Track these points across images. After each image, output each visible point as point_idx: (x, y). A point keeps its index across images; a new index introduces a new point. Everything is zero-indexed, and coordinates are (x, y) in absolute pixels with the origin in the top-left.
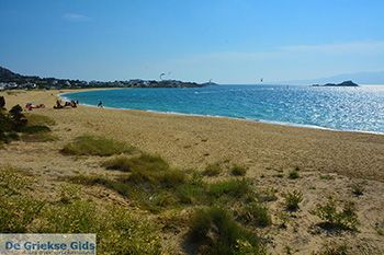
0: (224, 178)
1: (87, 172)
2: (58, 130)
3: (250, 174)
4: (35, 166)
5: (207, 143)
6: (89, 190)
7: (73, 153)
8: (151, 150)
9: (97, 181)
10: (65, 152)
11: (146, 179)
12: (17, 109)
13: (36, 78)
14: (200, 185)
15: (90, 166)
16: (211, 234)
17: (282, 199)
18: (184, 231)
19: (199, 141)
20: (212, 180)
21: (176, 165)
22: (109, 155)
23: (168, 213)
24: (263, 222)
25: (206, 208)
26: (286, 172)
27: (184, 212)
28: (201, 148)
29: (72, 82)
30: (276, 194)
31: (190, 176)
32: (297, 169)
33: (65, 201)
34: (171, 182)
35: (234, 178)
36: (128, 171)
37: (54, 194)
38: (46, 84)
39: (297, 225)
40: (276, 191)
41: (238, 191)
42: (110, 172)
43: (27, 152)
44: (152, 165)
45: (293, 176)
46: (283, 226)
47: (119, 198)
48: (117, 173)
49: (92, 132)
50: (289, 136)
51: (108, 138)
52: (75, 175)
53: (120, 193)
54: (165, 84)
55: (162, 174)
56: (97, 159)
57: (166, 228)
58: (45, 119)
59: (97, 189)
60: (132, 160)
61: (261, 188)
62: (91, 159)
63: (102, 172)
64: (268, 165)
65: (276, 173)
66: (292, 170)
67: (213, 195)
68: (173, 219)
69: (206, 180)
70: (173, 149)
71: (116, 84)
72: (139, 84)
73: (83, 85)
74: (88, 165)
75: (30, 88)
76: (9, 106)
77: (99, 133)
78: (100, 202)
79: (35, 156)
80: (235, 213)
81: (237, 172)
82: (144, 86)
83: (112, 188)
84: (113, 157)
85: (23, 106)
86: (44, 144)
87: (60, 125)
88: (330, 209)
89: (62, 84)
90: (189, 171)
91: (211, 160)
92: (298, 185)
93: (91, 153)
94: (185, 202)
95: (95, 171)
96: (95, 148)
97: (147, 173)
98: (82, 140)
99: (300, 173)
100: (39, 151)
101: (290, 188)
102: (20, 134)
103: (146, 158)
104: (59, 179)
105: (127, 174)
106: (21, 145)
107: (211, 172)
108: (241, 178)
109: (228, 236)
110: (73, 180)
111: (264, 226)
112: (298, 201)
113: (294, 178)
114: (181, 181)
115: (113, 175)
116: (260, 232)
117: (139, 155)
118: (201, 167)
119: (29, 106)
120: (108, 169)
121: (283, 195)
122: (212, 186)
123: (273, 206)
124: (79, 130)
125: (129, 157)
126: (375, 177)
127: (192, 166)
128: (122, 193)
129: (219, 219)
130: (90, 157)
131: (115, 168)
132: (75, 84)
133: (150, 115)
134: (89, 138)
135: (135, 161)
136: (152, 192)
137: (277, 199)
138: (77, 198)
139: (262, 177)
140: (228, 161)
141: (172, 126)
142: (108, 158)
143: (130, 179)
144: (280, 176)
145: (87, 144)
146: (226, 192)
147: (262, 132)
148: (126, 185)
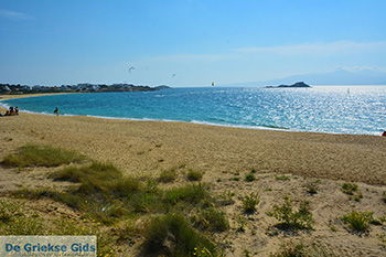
0: (180, 184)
1: (32, 185)
3: (206, 179)
5: (162, 148)
6: (34, 204)
7: (14, 165)
8: (103, 157)
9: (43, 195)
10: (5, 164)
11: (97, 189)
14: (155, 192)
15: (36, 178)
16: (167, 243)
17: (239, 203)
18: (139, 242)
19: (153, 147)
20: (168, 187)
21: (129, 172)
22: (57, 166)
23: (122, 224)
24: (221, 227)
25: (161, 216)
26: (242, 175)
27: (139, 221)
28: (155, 154)
29: (12, 87)
30: (233, 198)
31: (145, 184)
32: (253, 171)
34: (125, 191)
35: (190, 183)
36: (77, 181)
39: (255, 228)
40: (233, 195)
41: (195, 197)
42: (58, 184)
44: (103, 174)
45: (250, 179)
46: (241, 230)
47: (69, 211)
48: (66, 184)
49: (37, 141)
50: (244, 139)
51: (54, 147)
52: (17, 189)
53: (69, 205)
54: (116, 88)
55: (114, 182)
56: (44, 170)
57: (121, 240)
59: (43, 203)
60: (81, 170)
61: (217, 192)
62: (35, 171)
63: (49, 184)
64: (224, 169)
65: (232, 176)
66: (248, 172)
67: (169, 202)
68: (128, 230)
69: (162, 187)
70: (126, 156)
71: (62, 89)
72: (88, 88)
73: (25, 90)
74: (33, 177)
77: (45, 142)
78: (46, 217)
80: (193, 219)
81: (193, 177)
82: (93, 91)
83: (60, 200)
84: (61, 168)
88: (286, 210)
90: (143, 179)
91: (166, 166)
92: (255, 188)
93: (36, 164)
94: (139, 211)
95: (41, 183)
96: (40, 159)
97: (99, 183)
98: (27, 150)
99: (256, 176)
101: (246, 191)
103: (96, 167)
105: (77, 184)
107: (166, 179)
108: (197, 183)
109: (186, 244)
110: (15, 195)
111: (222, 231)
112: (255, 203)
113: (251, 181)
114: (135, 190)
115: (62, 186)
116: (219, 237)
117: (89, 164)
118: (156, 174)
120: (55, 180)
121: (239, 198)
122: (168, 192)
123: (230, 210)
124: (21, 140)
125: (79, 166)
126: (327, 175)
127: (146, 173)
128: (72, 206)
129: (175, 226)
130: (36, 168)
131: (63, 178)
132: (16, 89)
134: (33, 148)
135: (85, 171)
136: (105, 203)
137: (233, 203)
138: (20, 215)
139: (219, 181)
140: (183, 166)
141: (124, 132)
142: (56, 169)
143: (80, 190)
144: (237, 180)
145: (31, 154)
146: (182, 198)
147: (217, 135)
148: (75, 197)
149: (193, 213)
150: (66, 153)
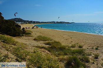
0: (76, 48)
2: (33, 34)
3: (84, 48)
4: (28, 43)
5: (72, 39)
6: (41, 50)
7: (37, 40)
8: (57, 40)
9: (43, 48)
10: (35, 40)
11: (55, 48)
12: (24, 28)
13: (28, 21)
14: (70, 50)
15: (41, 44)
16: (73, 64)
17: (93, 55)
18: (65, 62)
19: (70, 38)
21: (63, 44)
22: (46, 41)
23: (61, 57)
24: (88, 61)
25: (71, 56)
26: (94, 48)
27: (65, 57)
28: (70, 40)
29: (37, 22)
30: (91, 54)
31: (67, 47)
32: (98, 47)
33: (35, 52)
34: (62, 49)
36: (50, 45)
37: (32, 50)
38: (30, 22)
39: (98, 63)
40: (91, 53)
41: (80, 52)
42: (46, 45)
43: (26, 39)
44: (57, 44)
45: (97, 49)
46: (93, 63)
47: (48, 52)
48: (48, 46)
50: (95, 37)
51: (46, 36)
54: (61, 23)
55: (60, 46)
56: (43, 42)
57: (61, 61)
58: (30, 31)
59: (43, 49)
60: (52, 42)
61: (87, 52)
62: (41, 42)
63: (44, 45)
64: (89, 45)
65: (92, 48)
66: (96, 47)
67: (73, 53)
68: (62, 59)
70: (63, 40)
71: (48, 23)
72: (54, 22)
74: (40, 43)
75: (26, 23)
76: (22, 28)
77: (43, 35)
78: (43, 53)
79: (28, 40)
80: (80, 58)
81: (80, 47)
82: (55, 23)
83: (46, 49)
84: (47, 41)
85: (25, 28)
86: (30, 37)
87: (34, 33)
89: (34, 22)
90: (67, 46)
91: (73, 43)
92: (98, 52)
93: (41, 40)
94: (66, 54)
97: (56, 46)
98: (39, 37)
99: (99, 48)
100: (29, 39)
101: (96, 52)
102: (24, 35)
103: (55, 42)
104: (33, 46)
105: (50, 46)
106: (24, 37)
107: (73, 47)
108: (81, 49)
109: (78, 65)
110: (37, 47)
112: (98, 56)
114: (65, 49)
115: (47, 46)
116: (87, 64)
117: (54, 41)
118: (70, 45)
119: (26, 28)
120: (45, 44)
121: (93, 54)
122: (73, 50)
123: (90, 57)
124: (38, 34)
125: (51, 42)
128: (49, 51)
129: (75, 59)
131: (47, 44)
132: (38, 22)
133: (57, 31)
134: (41, 36)
135: (52, 43)
136: (57, 51)
137: (92, 55)
138: (38, 52)
139: (87, 49)
140: (78, 44)
142: (46, 42)
143: (51, 47)
144: (93, 49)
145: (40, 38)
146: (77, 52)
147: (88, 36)
148: (50, 49)
149: (80, 56)
150: (48, 38)
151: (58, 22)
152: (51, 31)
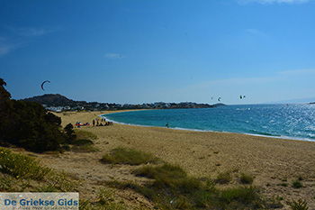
0: (234, 186)
1: (120, 178)
2: (99, 143)
3: (257, 182)
4: (81, 172)
5: (219, 155)
6: (121, 193)
7: (109, 162)
8: (172, 161)
9: (128, 186)
10: (104, 161)
11: (167, 185)
12: (70, 126)
13: (84, 103)
14: (213, 191)
15: (122, 173)
17: (287, 207)
19: (211, 153)
20: (223, 187)
21: (192, 173)
22: (138, 165)
26: (290, 182)
28: (213, 159)
29: (110, 105)
30: (282, 202)
31: (204, 184)
32: (300, 179)
33: (102, 202)
34: (189, 188)
35: (242, 186)
36: (151, 177)
37: (94, 196)
38: (90, 107)
40: (282, 199)
41: (246, 198)
42: (138, 179)
43: (75, 160)
44: (172, 173)
45: (297, 185)
47: (146, 201)
48: (144, 179)
49: (125, 145)
50: (290, 149)
51: (138, 150)
52: (110, 180)
53: (146, 196)
54: (183, 105)
55: (180, 181)
56: (128, 168)
58: (89, 134)
59: (127, 193)
60: (156, 169)
61: (267, 195)
62: (123, 168)
63: (132, 179)
64: (273, 175)
65: (280, 182)
66: (295, 179)
67: (225, 200)
69: (218, 187)
71: (143, 106)
72: (162, 106)
73: (119, 108)
74: (121, 171)
75: (79, 110)
76: (64, 125)
77: (130, 146)
78: (130, 204)
79: (81, 164)
81: (245, 180)
82: (166, 108)
83: (140, 192)
84: (141, 166)
86: (88, 154)
87: (100, 140)
89: (102, 107)
90: (203, 179)
91: (222, 170)
92: (302, 195)
93: (123, 162)
94: (200, 206)
95: (126, 177)
96: (126, 158)
97: (168, 180)
98: (118, 151)
99: (304, 183)
100: (85, 160)
101: (294, 196)
102: (71, 146)
103: (167, 167)
104: (99, 183)
105: (152, 180)
106: (71, 155)
107: (222, 180)
108: (248, 186)
110: (109, 184)
113: (298, 187)
114: (196, 188)
115: (141, 181)
117: (162, 165)
118: (214, 176)
119: (78, 125)
120: (136, 176)
121: (288, 203)
122: (224, 192)
124: (114, 144)
125: (154, 166)
127: (205, 175)
128: (148, 197)
130: (123, 166)
131: (141, 174)
134: (122, 150)
135: (158, 170)
136: (172, 197)
137: (282, 206)
138: (112, 200)
139: (268, 185)
140: (236, 171)
141: (188, 141)
142: (138, 167)
143: (154, 185)
144: (285, 185)
145: (121, 155)
146: (236, 198)
147: (266, 145)
148: (151, 190)
150: (145, 155)
151: (174, 104)
152: (155, 132)
